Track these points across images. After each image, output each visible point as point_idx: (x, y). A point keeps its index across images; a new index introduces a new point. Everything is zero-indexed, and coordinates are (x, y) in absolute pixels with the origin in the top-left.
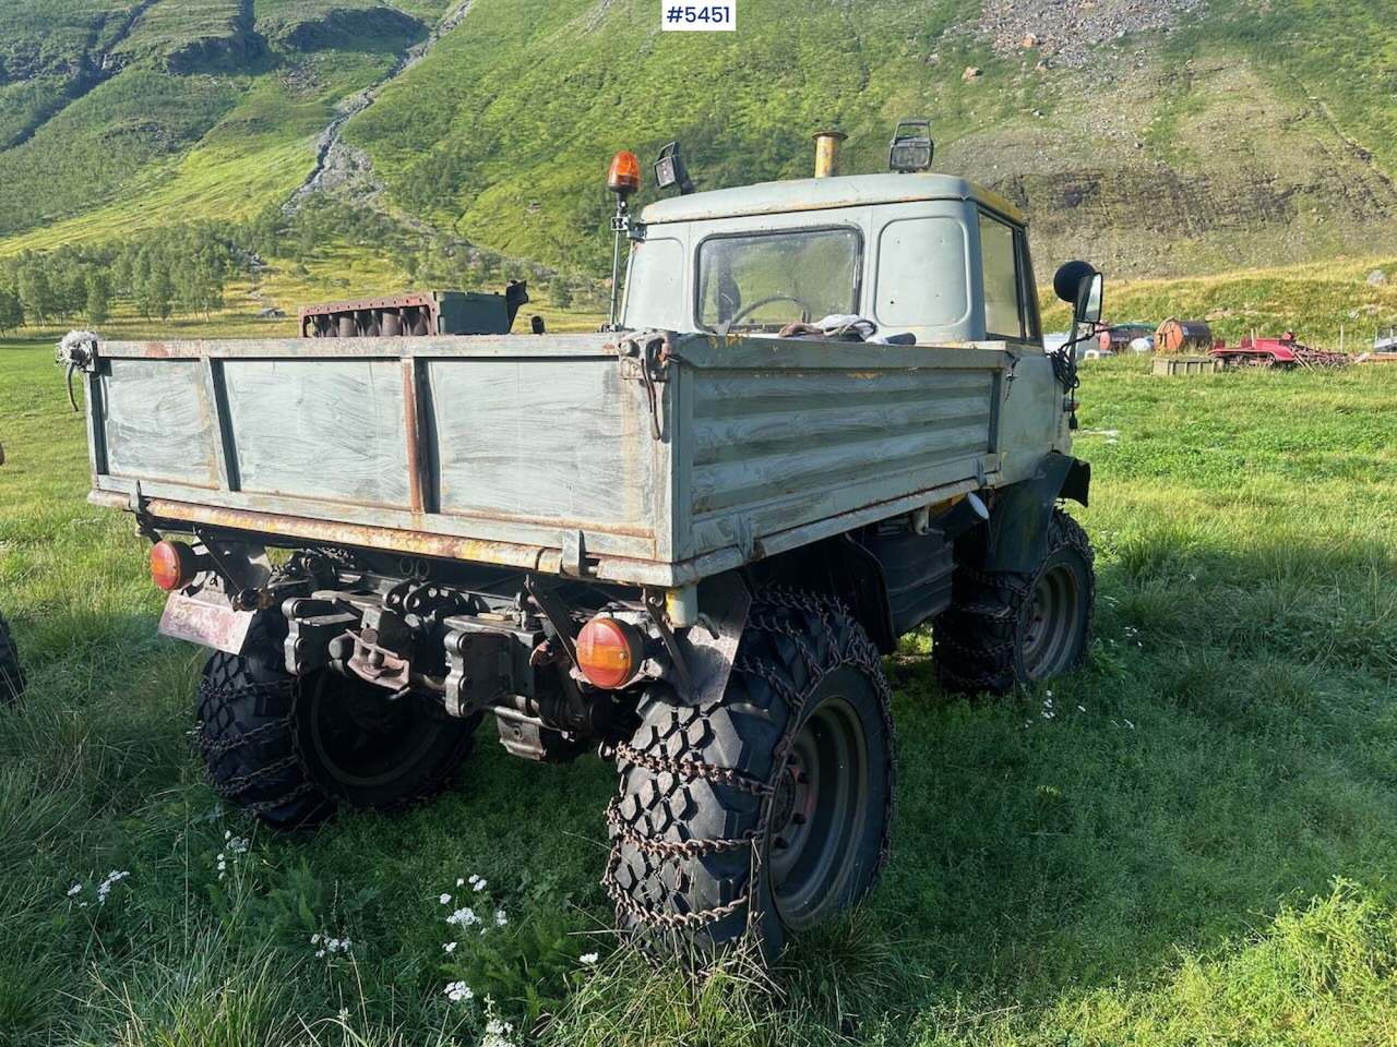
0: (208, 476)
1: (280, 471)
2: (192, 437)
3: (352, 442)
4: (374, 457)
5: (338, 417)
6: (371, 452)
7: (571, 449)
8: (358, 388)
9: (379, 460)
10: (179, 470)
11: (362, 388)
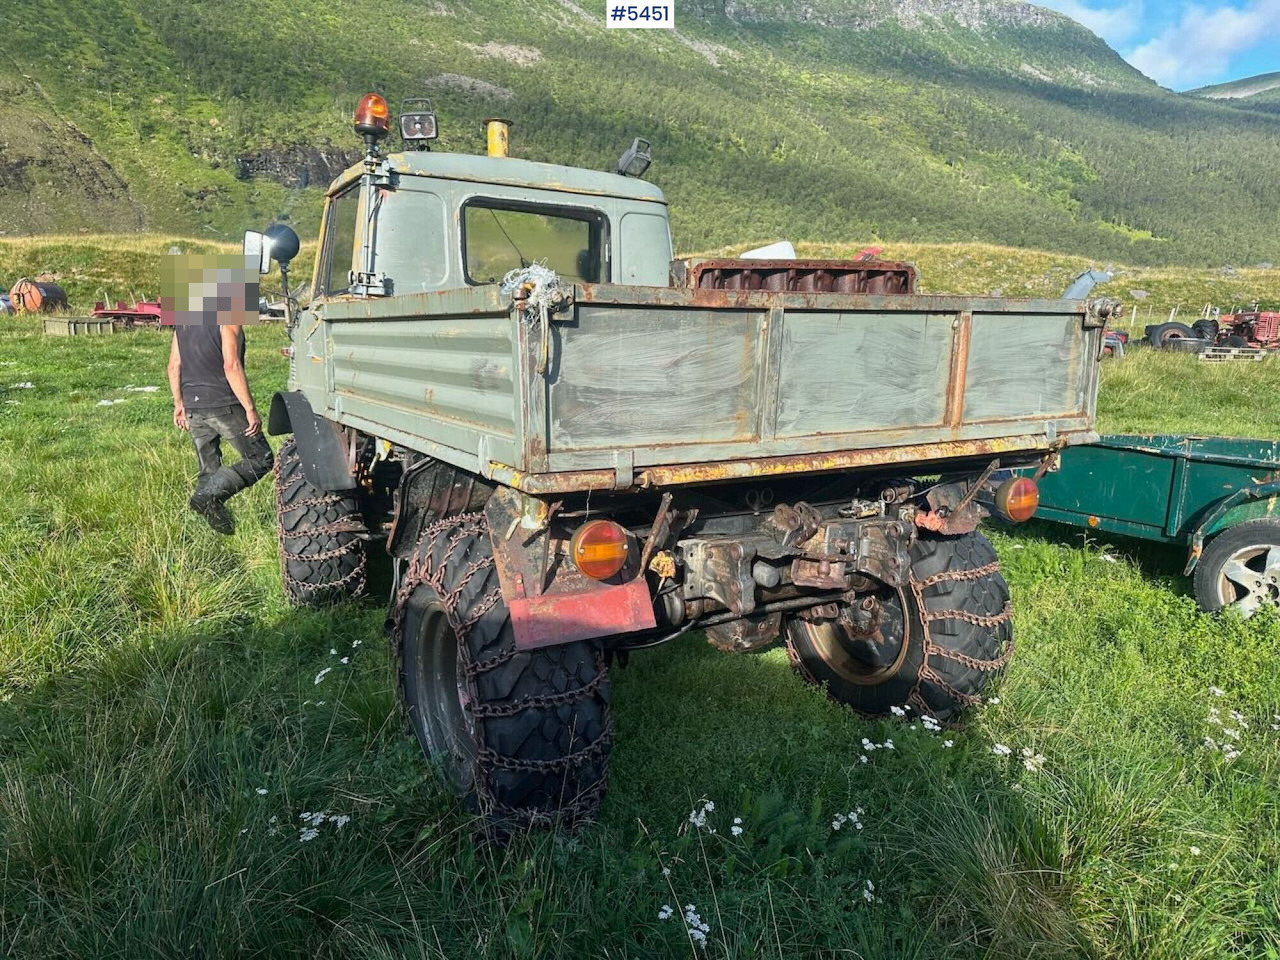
0: (733, 430)
1: (826, 413)
2: (721, 392)
3: (899, 380)
4: (913, 391)
5: (891, 360)
6: (911, 387)
7: (1043, 370)
8: (912, 336)
9: (917, 392)
10: (692, 429)
11: (917, 335)
